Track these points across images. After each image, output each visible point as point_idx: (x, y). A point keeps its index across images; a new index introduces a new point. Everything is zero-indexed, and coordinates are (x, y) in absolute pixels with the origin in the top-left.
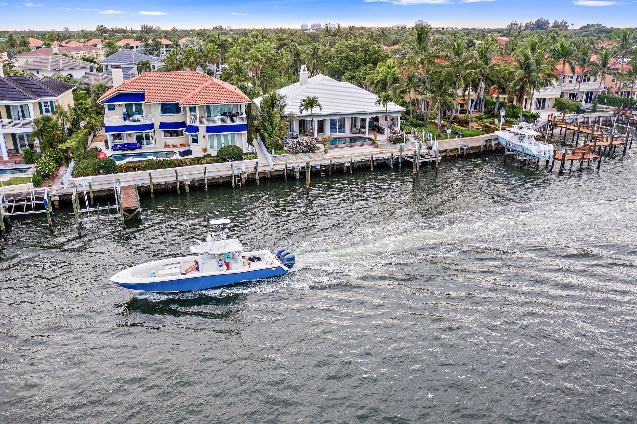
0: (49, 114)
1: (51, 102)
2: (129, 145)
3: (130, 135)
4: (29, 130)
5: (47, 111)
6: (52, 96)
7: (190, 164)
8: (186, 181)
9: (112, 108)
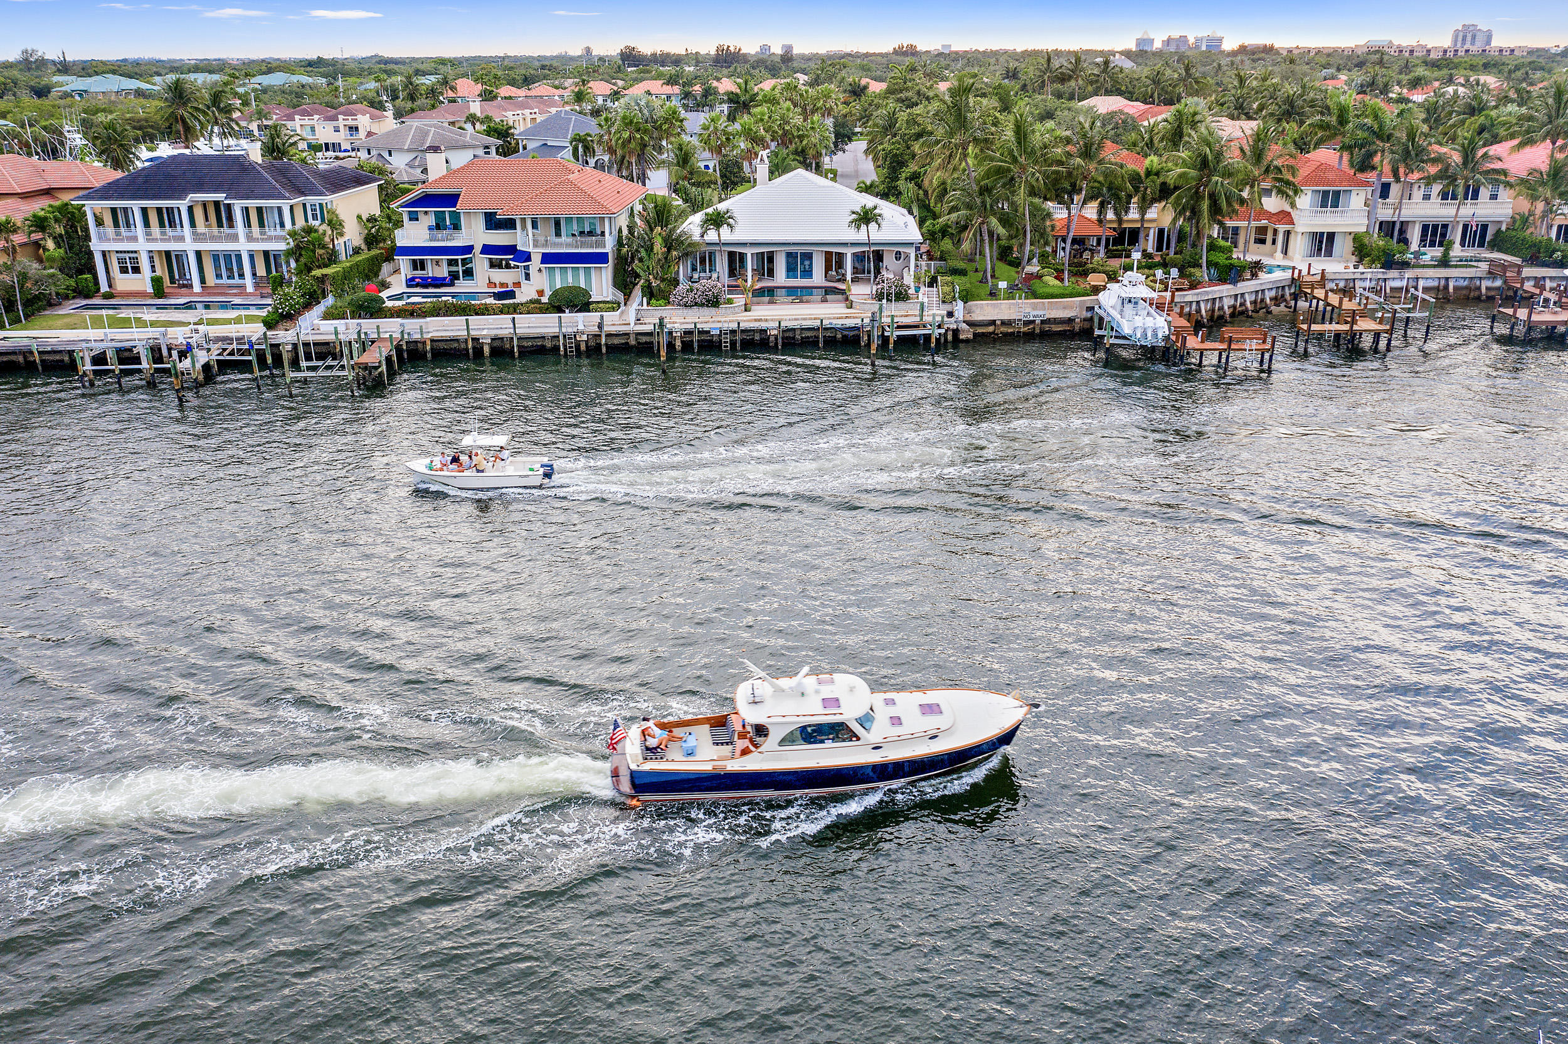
0: (317, 223)
1: (321, 205)
2: (434, 279)
3: (437, 262)
4: (281, 246)
5: (315, 217)
6: (321, 194)
7: (502, 312)
8: (485, 337)
9: (414, 217)
